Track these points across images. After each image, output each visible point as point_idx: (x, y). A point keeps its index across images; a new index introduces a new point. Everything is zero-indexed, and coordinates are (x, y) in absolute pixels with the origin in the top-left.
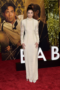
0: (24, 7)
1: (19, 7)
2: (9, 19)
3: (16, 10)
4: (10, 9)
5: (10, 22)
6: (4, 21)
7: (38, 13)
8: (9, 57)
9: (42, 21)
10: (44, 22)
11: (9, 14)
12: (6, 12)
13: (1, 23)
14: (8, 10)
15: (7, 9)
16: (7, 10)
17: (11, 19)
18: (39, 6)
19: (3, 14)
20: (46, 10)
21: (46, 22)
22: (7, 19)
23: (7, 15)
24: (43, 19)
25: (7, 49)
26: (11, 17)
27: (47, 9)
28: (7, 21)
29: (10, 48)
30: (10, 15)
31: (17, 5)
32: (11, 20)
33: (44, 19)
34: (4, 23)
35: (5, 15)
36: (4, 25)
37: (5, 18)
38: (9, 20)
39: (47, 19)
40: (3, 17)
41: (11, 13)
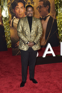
0: (34, 3)
1: (29, 3)
2: (19, 15)
4: (20, 5)
6: (14, 17)
7: (48, 9)
8: (19, 53)
9: (52, 16)
10: (54, 18)
11: (19, 10)
12: (16, 8)
13: (12, 19)
16: (17, 6)
17: (21, 15)
18: (48, 1)
19: (13, 10)
20: (56, 6)
21: (55, 17)
22: (17, 15)
23: (17, 11)
24: (53, 14)
25: (17, 44)
26: (20, 13)
27: (57, 4)
28: (17, 17)
30: (20, 11)
31: (27, 1)
34: (14, 19)
35: (15, 11)
36: (14, 21)
38: (19, 16)
39: (57, 14)
40: (13, 13)
41: (21, 9)
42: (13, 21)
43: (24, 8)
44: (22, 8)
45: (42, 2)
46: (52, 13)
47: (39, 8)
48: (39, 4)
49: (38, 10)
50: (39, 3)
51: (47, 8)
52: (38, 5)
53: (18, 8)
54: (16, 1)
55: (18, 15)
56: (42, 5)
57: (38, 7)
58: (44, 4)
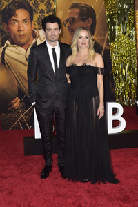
1: (42, 11)
2: (17, 37)
3: (36, 17)
5: (22, 45)
6: (7, 42)
7: (89, 25)
8: (18, 124)
11: (19, 27)
12: (12, 21)
13: (1, 46)
14: (17, 17)
15: (14, 14)
16: (13, 18)
17: (23, 38)
18: (91, 8)
19: (5, 26)
20: (112, 19)
22: (13, 36)
23: (14, 28)
24: (102, 37)
25: (12, 105)
26: (22, 33)
29: (21, 102)
30: (22, 29)
31: (37, 7)
32: (23, 41)
33: (104, 39)
34: (7, 46)
36: (6, 51)
37: (10, 36)
38: (18, 40)
40: (4, 33)
41: (24, 24)
42: (4, 49)
43: (30, 21)
44: (24, 21)
45: (77, 10)
46: (101, 35)
47: (70, 23)
48: (71, 13)
49: (67, 28)
50: (69, 11)
51: (89, 23)
52: (67, 17)
53: (16, 20)
54: (11, 6)
55: (15, 38)
56: (76, 17)
57: (67, 21)
58: (81, 14)
